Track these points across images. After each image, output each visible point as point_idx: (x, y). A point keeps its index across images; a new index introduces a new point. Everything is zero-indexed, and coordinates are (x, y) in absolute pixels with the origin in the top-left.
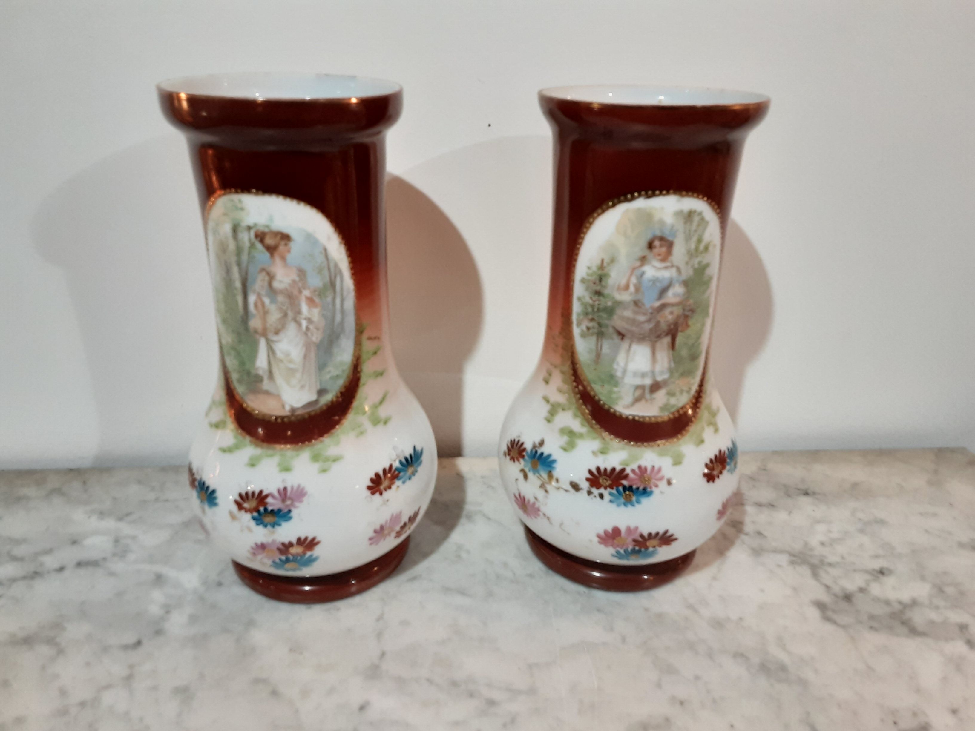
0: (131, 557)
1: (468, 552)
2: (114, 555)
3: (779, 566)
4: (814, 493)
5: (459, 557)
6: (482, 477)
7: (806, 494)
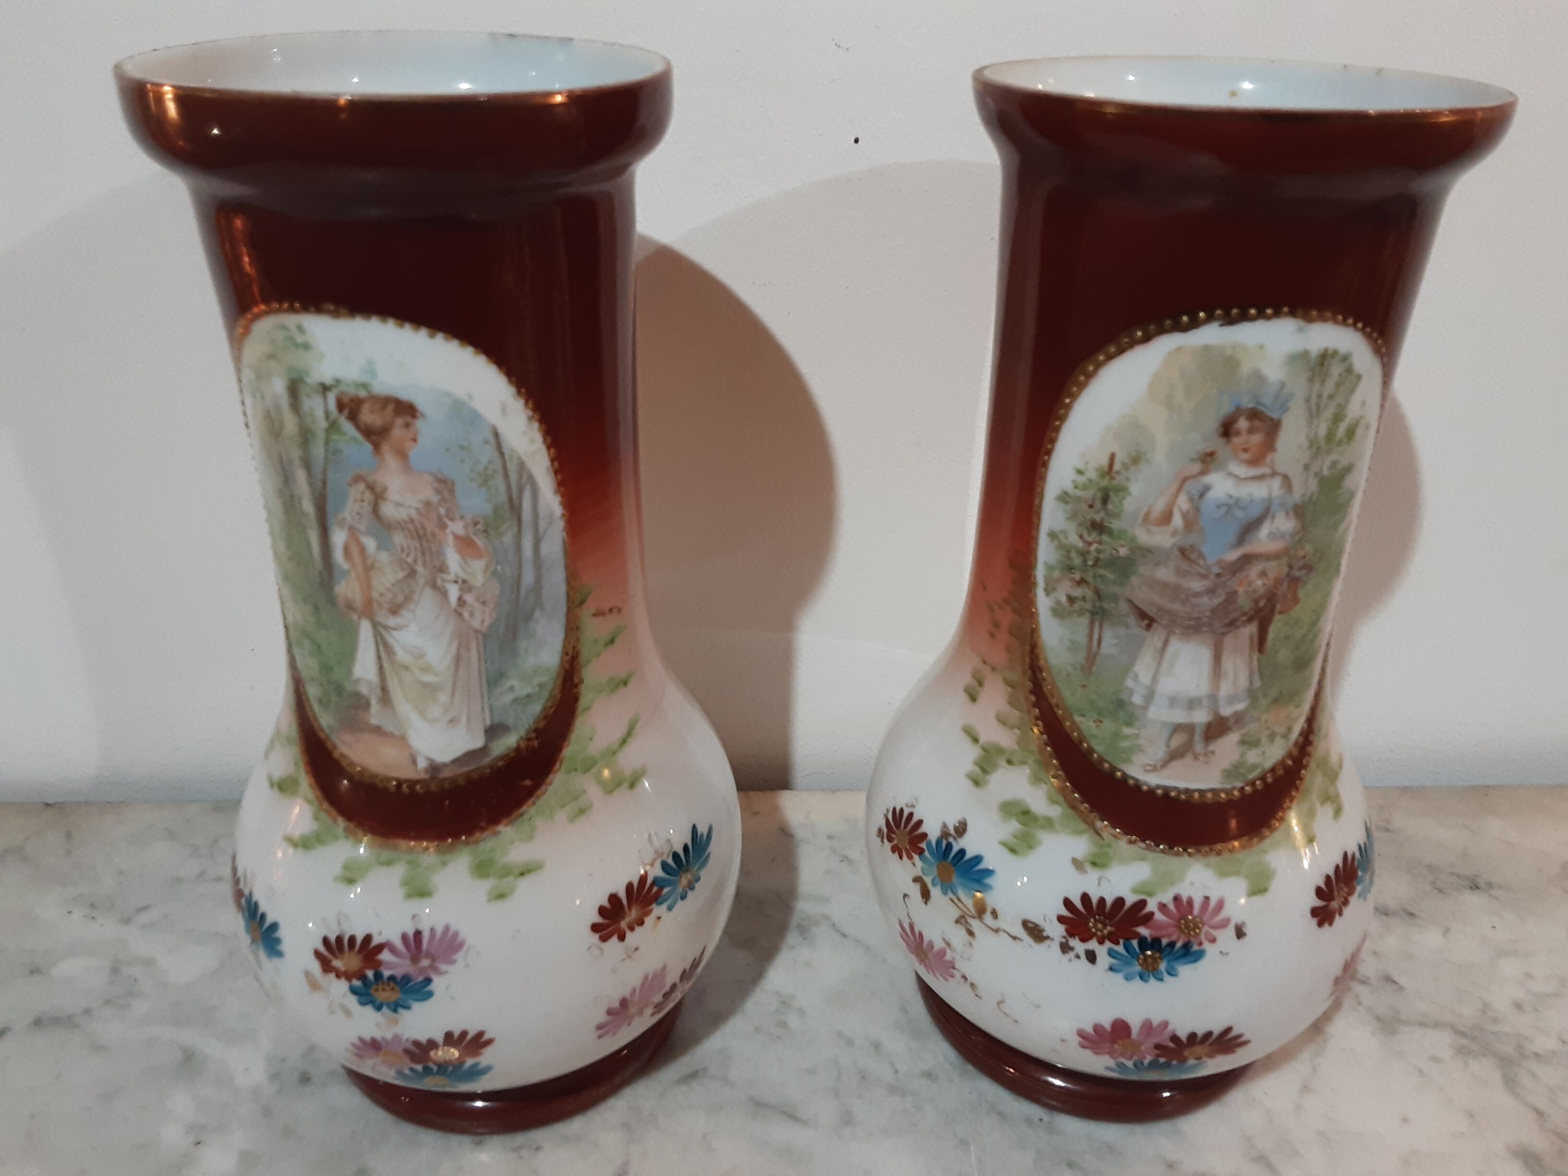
0: (140, 1007)
1: (801, 1012)
2: (108, 1002)
3: (1435, 1059)
4: (1490, 885)
5: (783, 1025)
6: (830, 837)
7: (1475, 886)
